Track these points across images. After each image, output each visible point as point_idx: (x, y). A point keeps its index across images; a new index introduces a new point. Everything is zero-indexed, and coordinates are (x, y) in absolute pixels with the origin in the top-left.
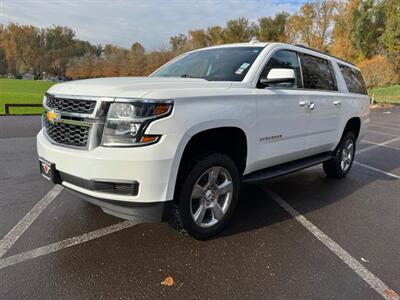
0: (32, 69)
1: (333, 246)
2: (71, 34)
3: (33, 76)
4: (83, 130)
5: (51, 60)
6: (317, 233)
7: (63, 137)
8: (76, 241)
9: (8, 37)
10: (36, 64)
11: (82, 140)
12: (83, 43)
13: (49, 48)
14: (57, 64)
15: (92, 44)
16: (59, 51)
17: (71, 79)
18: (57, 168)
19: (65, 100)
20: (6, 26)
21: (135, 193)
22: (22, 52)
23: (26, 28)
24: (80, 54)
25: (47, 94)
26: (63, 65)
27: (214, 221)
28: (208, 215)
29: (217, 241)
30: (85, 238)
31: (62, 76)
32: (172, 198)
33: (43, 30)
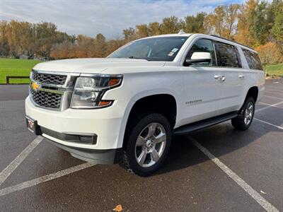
0: (26, 52)
1: (240, 181)
2: (54, 27)
3: (27, 57)
4: (57, 97)
5: (40, 46)
6: (228, 171)
7: (43, 102)
8: (52, 177)
9: (10, 30)
10: (29, 48)
11: (56, 104)
12: (62, 34)
13: (39, 37)
14: (44, 48)
15: (68, 34)
16: (46, 39)
17: (54, 59)
18: (39, 124)
19: (45, 75)
20: (9, 22)
21: (94, 142)
22: (19, 40)
23: (23, 23)
24: (60, 41)
25: (33, 71)
26: (48, 49)
27: (152, 163)
28: (148, 158)
29: (154, 177)
30: (59, 174)
31: (47, 57)
32: (121, 146)
33: (35, 25)
